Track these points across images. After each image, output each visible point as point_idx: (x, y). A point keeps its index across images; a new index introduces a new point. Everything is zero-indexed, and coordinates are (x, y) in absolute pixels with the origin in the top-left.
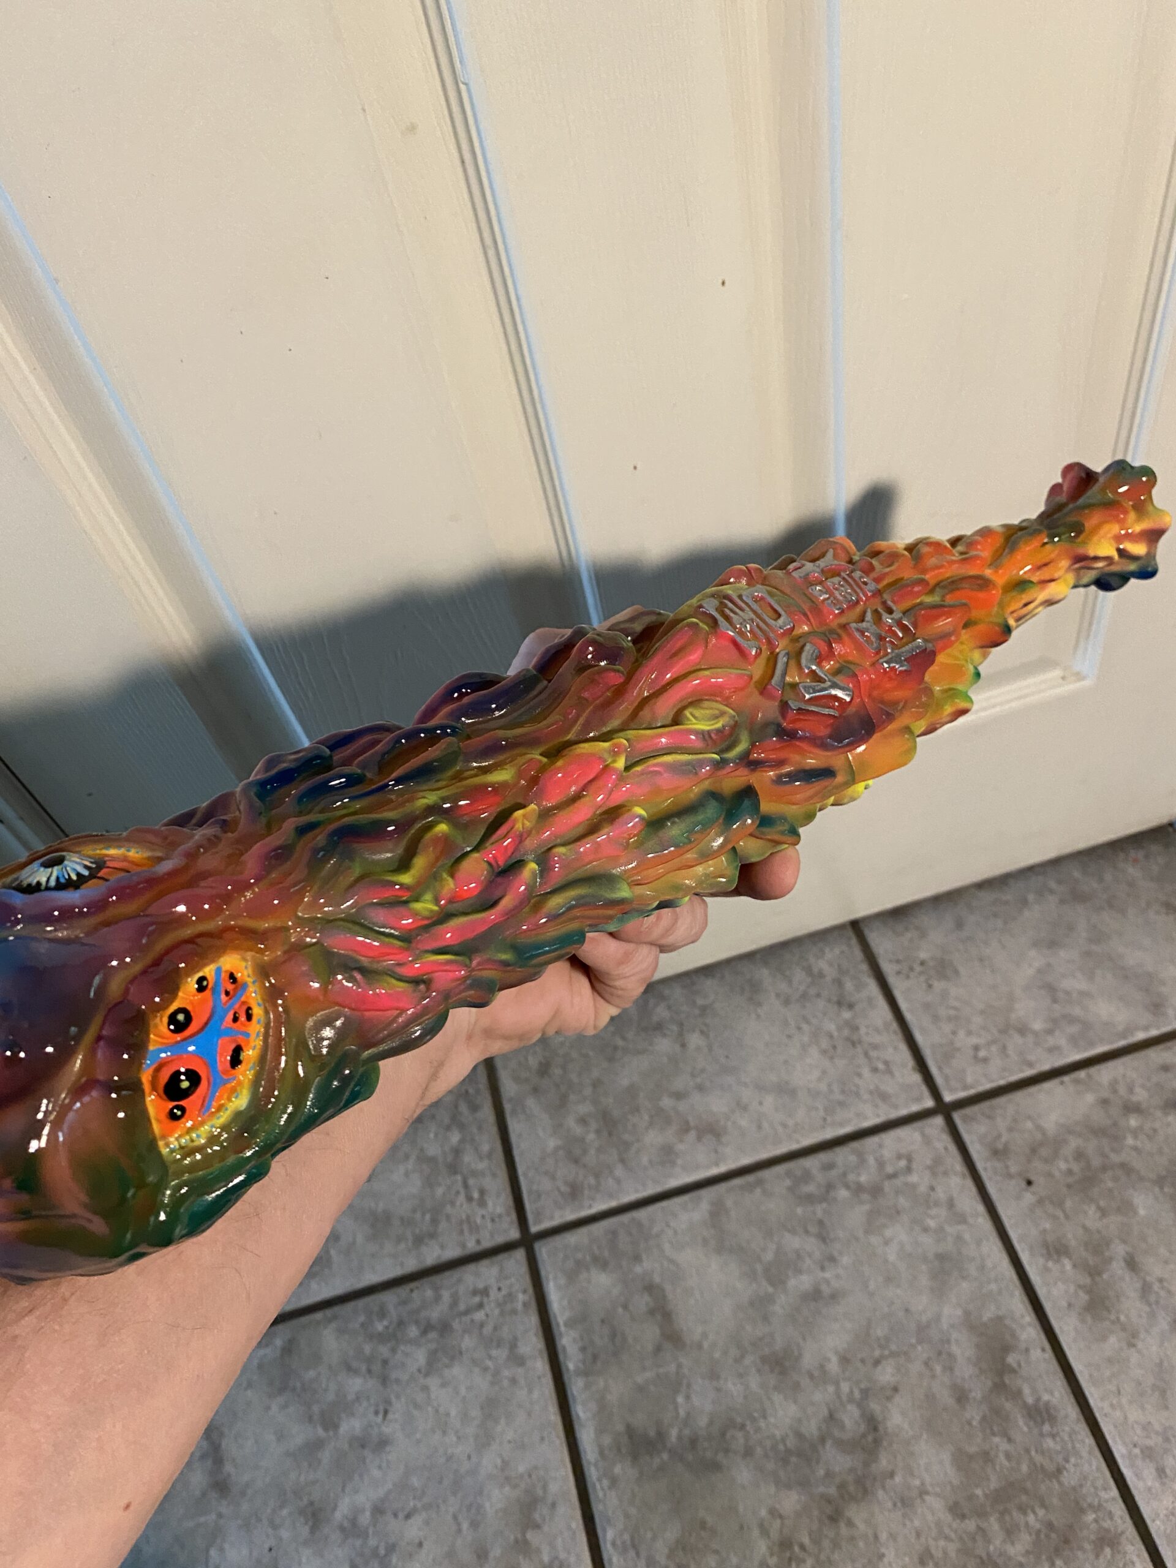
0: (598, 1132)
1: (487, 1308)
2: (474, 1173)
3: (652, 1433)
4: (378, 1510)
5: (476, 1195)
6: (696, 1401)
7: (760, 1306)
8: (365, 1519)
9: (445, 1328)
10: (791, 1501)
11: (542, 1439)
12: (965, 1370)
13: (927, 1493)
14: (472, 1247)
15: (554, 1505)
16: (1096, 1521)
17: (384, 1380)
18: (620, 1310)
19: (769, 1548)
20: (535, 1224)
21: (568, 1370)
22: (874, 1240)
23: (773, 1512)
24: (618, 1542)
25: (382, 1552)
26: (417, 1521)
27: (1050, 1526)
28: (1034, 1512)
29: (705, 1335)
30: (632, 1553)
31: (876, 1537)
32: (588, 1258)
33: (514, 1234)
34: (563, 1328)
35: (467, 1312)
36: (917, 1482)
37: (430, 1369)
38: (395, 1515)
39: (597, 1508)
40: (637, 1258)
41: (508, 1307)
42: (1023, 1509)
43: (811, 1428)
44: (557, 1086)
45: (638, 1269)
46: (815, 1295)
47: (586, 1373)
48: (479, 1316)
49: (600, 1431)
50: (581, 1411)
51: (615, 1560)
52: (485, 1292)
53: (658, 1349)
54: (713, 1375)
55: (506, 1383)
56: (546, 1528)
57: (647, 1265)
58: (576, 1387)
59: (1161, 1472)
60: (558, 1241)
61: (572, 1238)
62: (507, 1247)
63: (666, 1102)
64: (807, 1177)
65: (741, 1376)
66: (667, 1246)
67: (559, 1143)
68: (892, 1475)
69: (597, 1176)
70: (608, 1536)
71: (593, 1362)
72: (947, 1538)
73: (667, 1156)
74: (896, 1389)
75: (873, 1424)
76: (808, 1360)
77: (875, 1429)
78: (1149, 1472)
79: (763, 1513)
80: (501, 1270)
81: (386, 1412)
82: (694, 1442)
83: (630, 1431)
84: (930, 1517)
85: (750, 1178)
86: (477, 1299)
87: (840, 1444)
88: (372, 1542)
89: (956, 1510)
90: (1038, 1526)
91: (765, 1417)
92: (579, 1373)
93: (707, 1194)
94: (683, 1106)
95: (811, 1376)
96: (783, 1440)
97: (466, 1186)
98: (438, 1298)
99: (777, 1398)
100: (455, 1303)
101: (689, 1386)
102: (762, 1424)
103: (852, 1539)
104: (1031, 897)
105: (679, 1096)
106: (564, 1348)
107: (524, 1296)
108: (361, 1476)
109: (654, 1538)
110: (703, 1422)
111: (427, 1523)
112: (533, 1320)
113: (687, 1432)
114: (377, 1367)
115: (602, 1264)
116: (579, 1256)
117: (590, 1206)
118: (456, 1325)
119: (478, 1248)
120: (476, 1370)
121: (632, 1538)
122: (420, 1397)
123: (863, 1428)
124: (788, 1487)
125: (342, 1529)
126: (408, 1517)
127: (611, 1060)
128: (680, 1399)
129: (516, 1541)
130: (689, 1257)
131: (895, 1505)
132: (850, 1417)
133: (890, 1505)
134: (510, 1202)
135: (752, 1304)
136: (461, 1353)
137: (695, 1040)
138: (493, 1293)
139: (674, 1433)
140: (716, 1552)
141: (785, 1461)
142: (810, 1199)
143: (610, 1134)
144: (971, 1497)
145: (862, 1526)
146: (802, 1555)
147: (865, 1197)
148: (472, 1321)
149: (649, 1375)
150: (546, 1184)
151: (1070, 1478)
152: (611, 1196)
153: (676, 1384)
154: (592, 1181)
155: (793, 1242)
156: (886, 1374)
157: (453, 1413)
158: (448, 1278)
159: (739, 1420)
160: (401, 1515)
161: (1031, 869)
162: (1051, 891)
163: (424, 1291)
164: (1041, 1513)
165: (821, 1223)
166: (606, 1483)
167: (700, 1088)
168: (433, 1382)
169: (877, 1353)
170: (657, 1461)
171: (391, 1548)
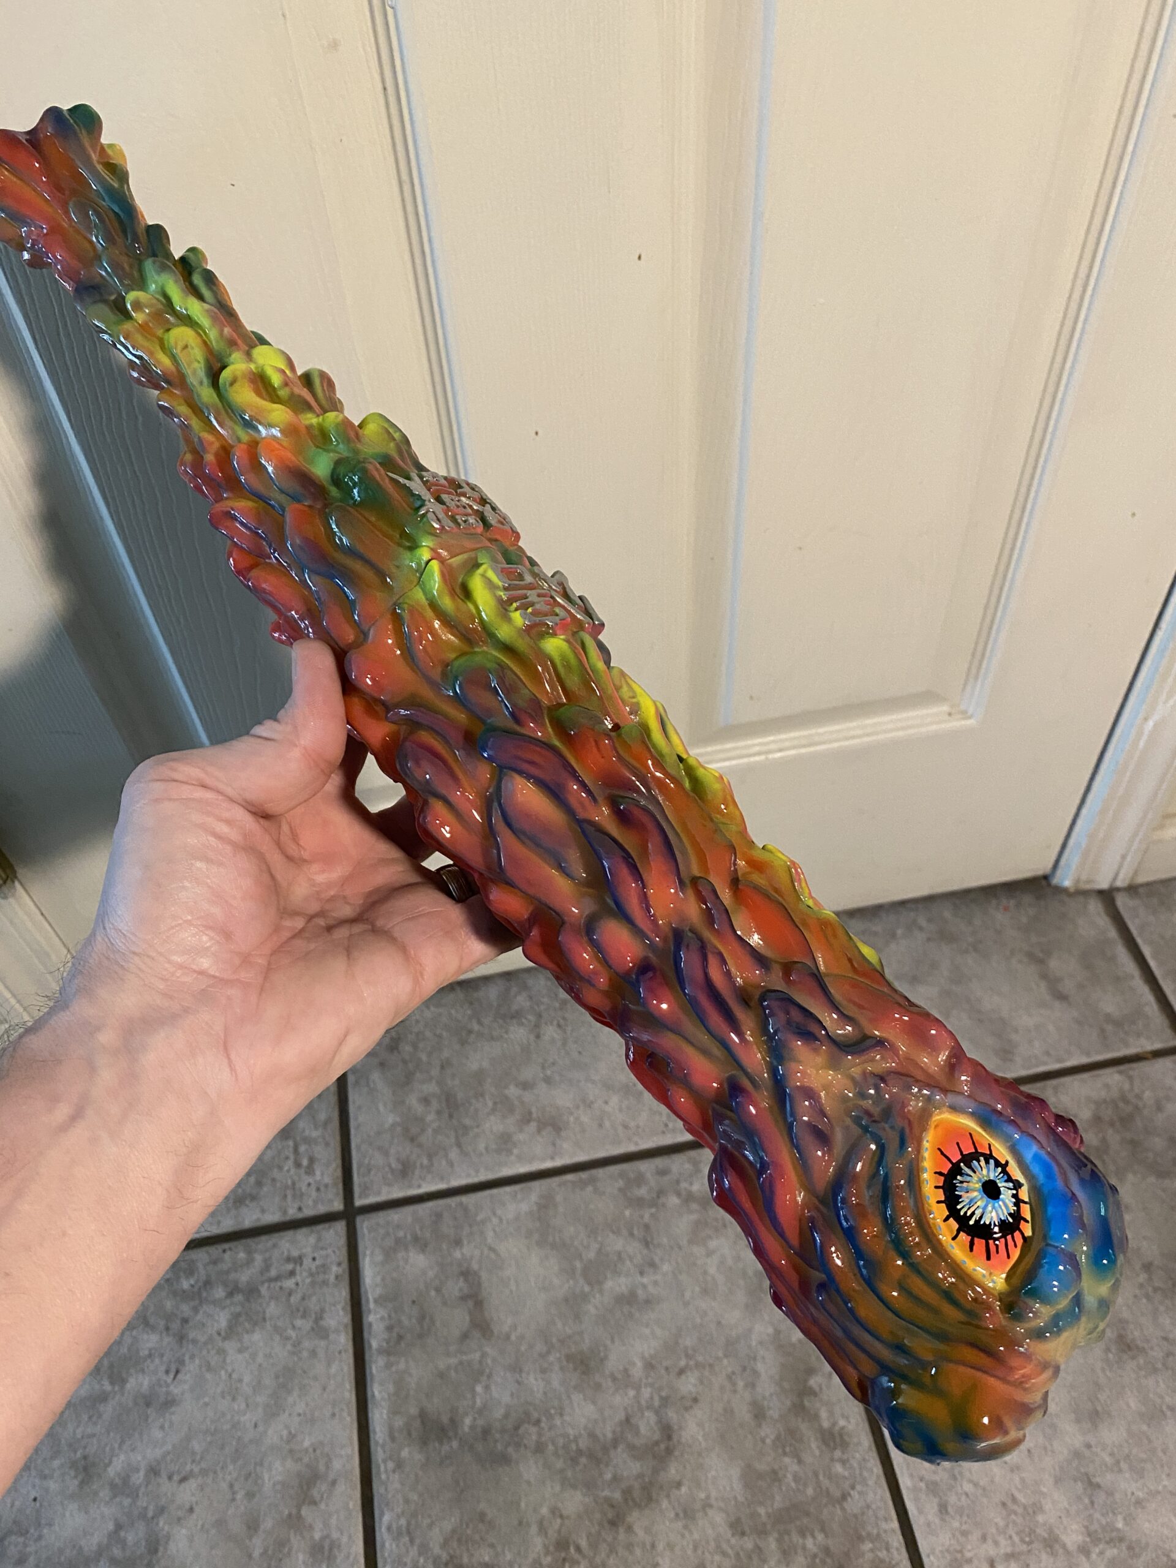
0: (439, 1113)
1: (298, 1278)
2: (307, 1141)
3: (445, 1419)
4: (153, 1471)
5: (305, 1162)
6: (495, 1392)
7: (573, 1304)
8: (138, 1478)
9: (251, 1292)
10: (574, 1502)
11: (334, 1415)
12: (766, 1387)
13: (711, 1506)
14: (292, 1213)
15: (334, 1483)
16: (872, 1550)
17: (181, 1338)
18: (433, 1293)
19: (546, 1547)
20: (360, 1197)
21: (370, 1347)
22: (698, 1250)
23: (555, 1511)
24: (394, 1526)
25: (150, 1514)
26: (192, 1484)
27: (827, 1551)
28: (814, 1537)
29: (514, 1327)
30: (406, 1539)
31: (653, 1546)
32: (409, 1237)
33: (338, 1206)
34: (372, 1305)
35: (278, 1278)
36: (702, 1495)
37: (230, 1332)
38: (170, 1478)
39: (378, 1489)
40: (458, 1243)
41: (321, 1277)
42: (802, 1533)
43: (607, 1432)
44: (405, 1062)
45: (457, 1254)
46: (629, 1299)
47: (386, 1352)
48: (289, 1283)
49: (394, 1412)
50: (377, 1391)
51: (387, 1545)
52: (299, 1260)
53: (465, 1336)
54: (516, 1368)
55: (305, 1354)
56: (323, 1506)
57: (468, 1251)
58: (376, 1367)
59: (943, 1508)
60: (381, 1217)
61: (395, 1216)
62: (328, 1218)
63: (512, 1091)
64: (640, 1180)
65: (543, 1371)
66: (490, 1234)
67: (398, 1119)
68: (679, 1485)
69: (430, 1157)
70: (385, 1520)
71: (397, 1343)
72: (724, 1554)
73: (505, 1143)
74: (695, 1400)
75: (667, 1431)
76: (613, 1363)
77: (669, 1438)
78: (931, 1507)
79: (544, 1511)
80: (319, 1239)
81: (177, 1372)
82: (486, 1432)
83: (423, 1415)
84: (710, 1531)
85: (584, 1175)
86: (290, 1267)
87: (631, 1447)
88: (142, 1502)
89: (737, 1527)
90: (815, 1550)
91: (561, 1415)
92: (380, 1351)
93: (537, 1186)
94: (528, 1097)
95: (614, 1379)
96: (576, 1440)
97: (296, 1150)
98: (249, 1262)
99: (577, 1397)
100: (267, 1267)
101: (490, 1376)
102: (558, 1422)
103: (629, 1547)
104: (899, 932)
105: (526, 1086)
106: (370, 1325)
107: (337, 1269)
108: (141, 1434)
109: (430, 1526)
110: (498, 1413)
111: (202, 1488)
112: (343, 1293)
113: (480, 1422)
114: (175, 1326)
115: (420, 1243)
116: (401, 1234)
117: (419, 1186)
118: (264, 1290)
119: (300, 1216)
120: (277, 1338)
121: (409, 1524)
122: (214, 1360)
123: (657, 1436)
124: (574, 1487)
125: (113, 1486)
126: (184, 1480)
127: (463, 1043)
128: (479, 1389)
129: (290, 1515)
130: (511, 1247)
131: (677, 1515)
132: (647, 1426)
133: (672, 1515)
134: (339, 1173)
135: (566, 1300)
136: (264, 1319)
137: (550, 1032)
138: (307, 1262)
139: (468, 1421)
140: (492, 1546)
141: (574, 1461)
142: (640, 1203)
143: (451, 1116)
144: (754, 1515)
145: (640, 1533)
146: (577, 1556)
147: (694, 1206)
148: (281, 1288)
149: (453, 1361)
150: (378, 1159)
151: (854, 1505)
152: (442, 1179)
153: (478, 1373)
154: (425, 1162)
155: (617, 1244)
156: (688, 1384)
157: (247, 1379)
158: (264, 1242)
159: (536, 1415)
160: (176, 1478)
161: (903, 903)
162: (921, 929)
163: (238, 1252)
164: (820, 1537)
165: (647, 1227)
166: (391, 1465)
167: (548, 1080)
168: (230, 1346)
169: (683, 1363)
170: (446, 1448)
171: (161, 1510)
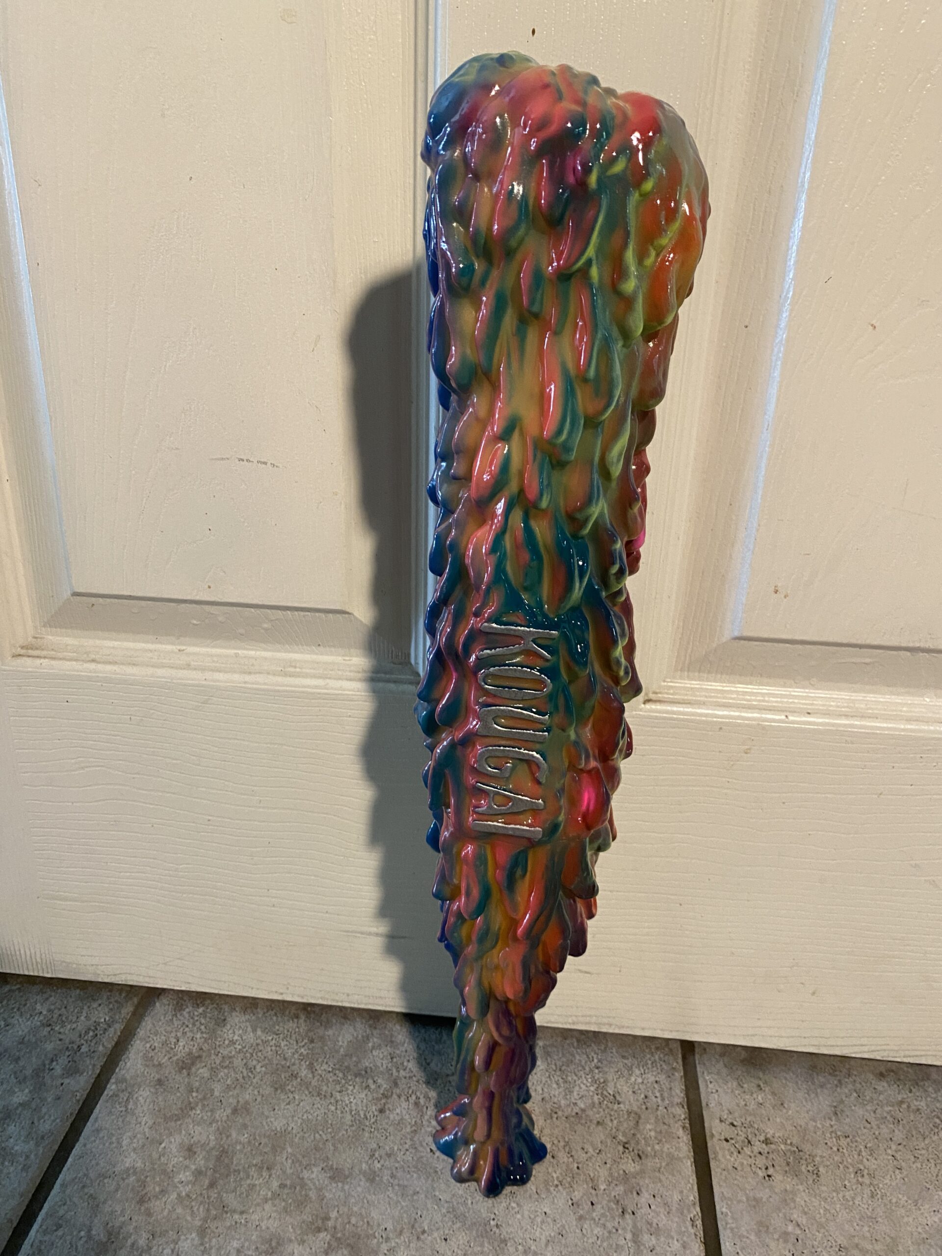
44: (190, 1090)
143: (212, 1184)
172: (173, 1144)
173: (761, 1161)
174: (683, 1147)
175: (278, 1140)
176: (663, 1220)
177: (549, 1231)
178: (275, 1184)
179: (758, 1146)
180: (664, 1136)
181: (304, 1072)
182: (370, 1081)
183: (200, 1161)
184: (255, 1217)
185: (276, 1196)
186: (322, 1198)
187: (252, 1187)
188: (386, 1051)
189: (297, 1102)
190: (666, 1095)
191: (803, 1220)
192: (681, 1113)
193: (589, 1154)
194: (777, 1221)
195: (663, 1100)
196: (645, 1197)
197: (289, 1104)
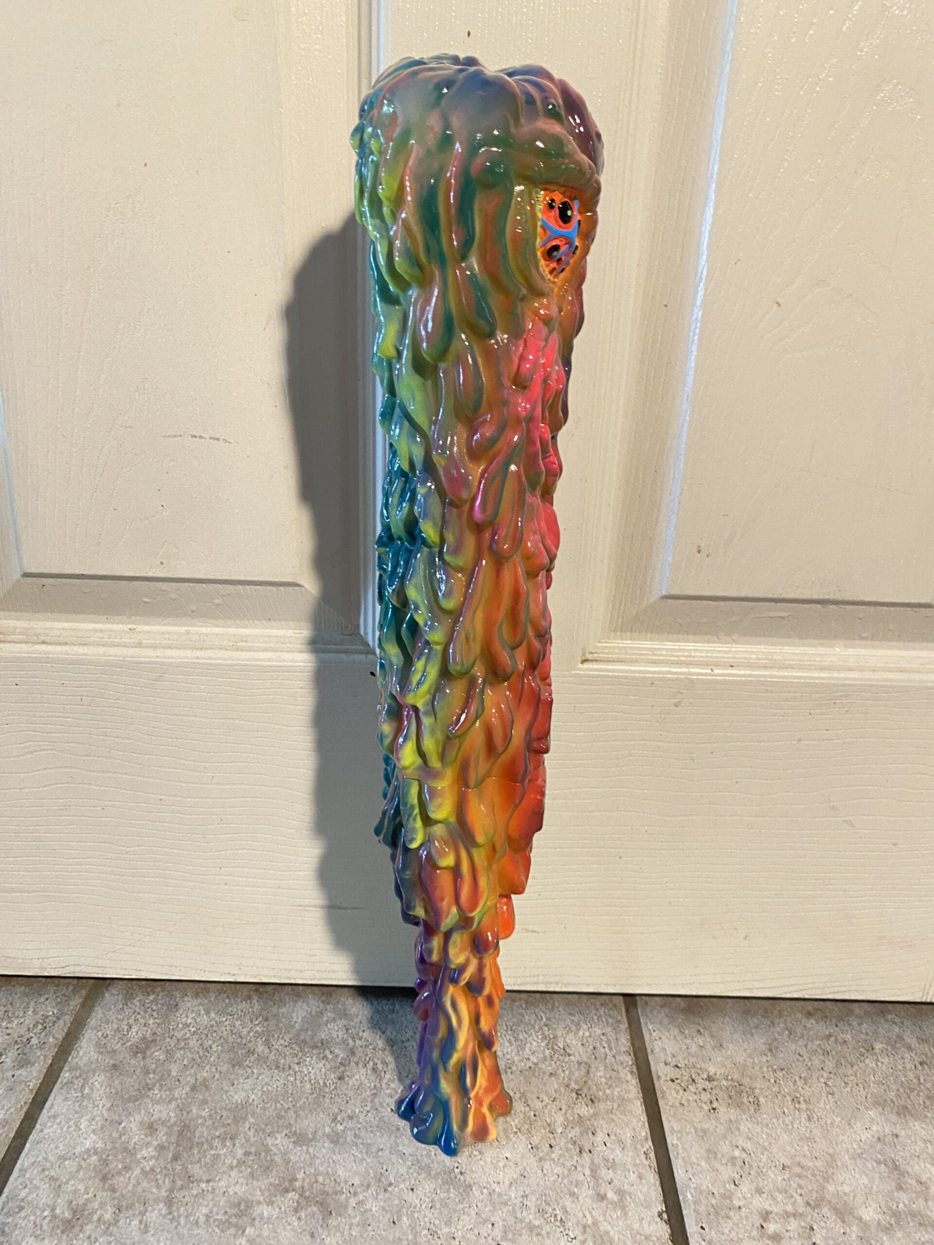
44: (147, 1072)
143: (176, 1158)
172: (133, 1124)
173: (705, 1097)
174: (632, 1088)
175: (240, 1112)
176: (617, 1154)
177: (512, 1173)
178: (240, 1152)
179: (702, 1084)
180: (614, 1080)
181: (260, 1048)
182: (327, 1052)
183: (162, 1137)
184: (222, 1183)
185: (240, 1163)
186: (288, 1162)
187: (217, 1157)
188: (341, 1023)
189: (255, 1076)
190: (613, 1045)
191: (749, 1146)
192: (629, 1060)
193: (544, 1103)
194: (724, 1148)
195: (611, 1049)
196: (600, 1137)
197: (247, 1078)
